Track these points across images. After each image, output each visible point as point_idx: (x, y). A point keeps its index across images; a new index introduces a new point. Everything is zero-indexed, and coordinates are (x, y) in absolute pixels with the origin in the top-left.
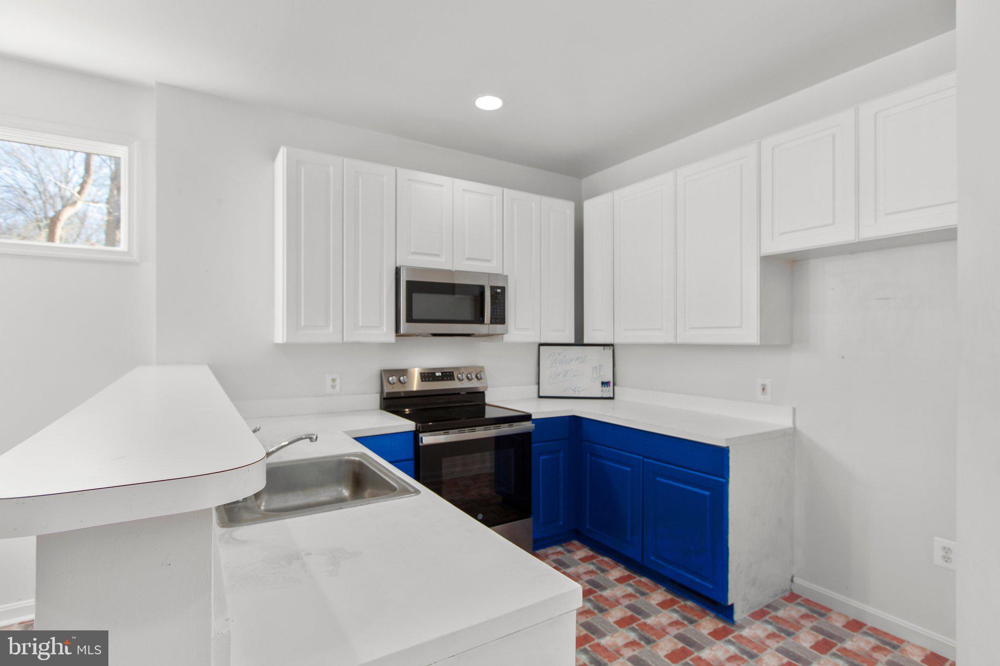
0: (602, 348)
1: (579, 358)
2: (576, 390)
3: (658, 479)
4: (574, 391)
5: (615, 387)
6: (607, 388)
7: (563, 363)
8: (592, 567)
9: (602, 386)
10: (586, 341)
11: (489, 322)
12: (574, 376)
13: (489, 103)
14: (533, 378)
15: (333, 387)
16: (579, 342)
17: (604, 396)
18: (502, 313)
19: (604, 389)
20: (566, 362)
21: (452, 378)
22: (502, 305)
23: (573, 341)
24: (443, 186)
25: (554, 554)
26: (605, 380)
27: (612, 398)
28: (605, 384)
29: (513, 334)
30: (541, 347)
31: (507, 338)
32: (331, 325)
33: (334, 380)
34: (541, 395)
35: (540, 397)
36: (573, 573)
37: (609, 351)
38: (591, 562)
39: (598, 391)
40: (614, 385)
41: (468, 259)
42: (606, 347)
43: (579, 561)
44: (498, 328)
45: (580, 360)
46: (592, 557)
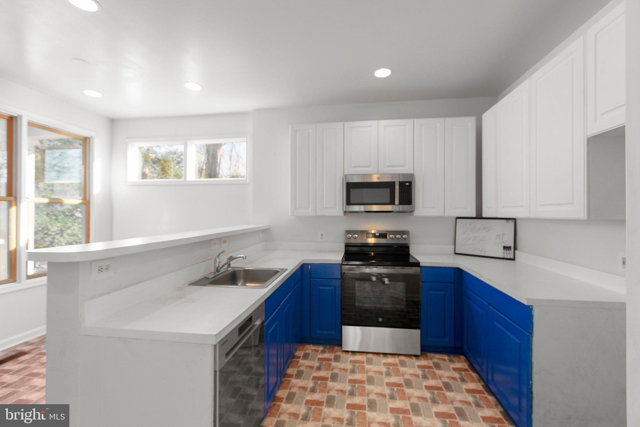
0: (505, 221)
1: (486, 228)
2: (482, 251)
3: (495, 323)
4: (481, 251)
5: (516, 252)
6: (508, 252)
7: (473, 231)
8: (457, 375)
9: (504, 250)
10: (484, 215)
11: (398, 204)
12: (481, 240)
13: (383, 73)
14: (452, 241)
15: (322, 238)
16: (479, 216)
17: (506, 257)
18: (410, 198)
19: (506, 252)
20: (475, 230)
21: (386, 237)
22: (409, 193)
23: (474, 216)
24: (371, 126)
25: (438, 359)
26: (507, 245)
27: (514, 259)
28: (506, 248)
29: (421, 211)
30: (458, 220)
31: (416, 213)
32: (311, 207)
33: (322, 235)
34: (457, 252)
35: (456, 254)
36: (439, 374)
37: (512, 224)
38: (460, 372)
39: (500, 253)
40: (515, 248)
41: (388, 166)
42: (508, 220)
43: (452, 369)
44: (406, 207)
45: (486, 229)
46: (465, 370)
